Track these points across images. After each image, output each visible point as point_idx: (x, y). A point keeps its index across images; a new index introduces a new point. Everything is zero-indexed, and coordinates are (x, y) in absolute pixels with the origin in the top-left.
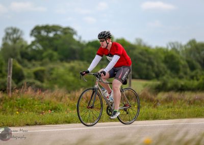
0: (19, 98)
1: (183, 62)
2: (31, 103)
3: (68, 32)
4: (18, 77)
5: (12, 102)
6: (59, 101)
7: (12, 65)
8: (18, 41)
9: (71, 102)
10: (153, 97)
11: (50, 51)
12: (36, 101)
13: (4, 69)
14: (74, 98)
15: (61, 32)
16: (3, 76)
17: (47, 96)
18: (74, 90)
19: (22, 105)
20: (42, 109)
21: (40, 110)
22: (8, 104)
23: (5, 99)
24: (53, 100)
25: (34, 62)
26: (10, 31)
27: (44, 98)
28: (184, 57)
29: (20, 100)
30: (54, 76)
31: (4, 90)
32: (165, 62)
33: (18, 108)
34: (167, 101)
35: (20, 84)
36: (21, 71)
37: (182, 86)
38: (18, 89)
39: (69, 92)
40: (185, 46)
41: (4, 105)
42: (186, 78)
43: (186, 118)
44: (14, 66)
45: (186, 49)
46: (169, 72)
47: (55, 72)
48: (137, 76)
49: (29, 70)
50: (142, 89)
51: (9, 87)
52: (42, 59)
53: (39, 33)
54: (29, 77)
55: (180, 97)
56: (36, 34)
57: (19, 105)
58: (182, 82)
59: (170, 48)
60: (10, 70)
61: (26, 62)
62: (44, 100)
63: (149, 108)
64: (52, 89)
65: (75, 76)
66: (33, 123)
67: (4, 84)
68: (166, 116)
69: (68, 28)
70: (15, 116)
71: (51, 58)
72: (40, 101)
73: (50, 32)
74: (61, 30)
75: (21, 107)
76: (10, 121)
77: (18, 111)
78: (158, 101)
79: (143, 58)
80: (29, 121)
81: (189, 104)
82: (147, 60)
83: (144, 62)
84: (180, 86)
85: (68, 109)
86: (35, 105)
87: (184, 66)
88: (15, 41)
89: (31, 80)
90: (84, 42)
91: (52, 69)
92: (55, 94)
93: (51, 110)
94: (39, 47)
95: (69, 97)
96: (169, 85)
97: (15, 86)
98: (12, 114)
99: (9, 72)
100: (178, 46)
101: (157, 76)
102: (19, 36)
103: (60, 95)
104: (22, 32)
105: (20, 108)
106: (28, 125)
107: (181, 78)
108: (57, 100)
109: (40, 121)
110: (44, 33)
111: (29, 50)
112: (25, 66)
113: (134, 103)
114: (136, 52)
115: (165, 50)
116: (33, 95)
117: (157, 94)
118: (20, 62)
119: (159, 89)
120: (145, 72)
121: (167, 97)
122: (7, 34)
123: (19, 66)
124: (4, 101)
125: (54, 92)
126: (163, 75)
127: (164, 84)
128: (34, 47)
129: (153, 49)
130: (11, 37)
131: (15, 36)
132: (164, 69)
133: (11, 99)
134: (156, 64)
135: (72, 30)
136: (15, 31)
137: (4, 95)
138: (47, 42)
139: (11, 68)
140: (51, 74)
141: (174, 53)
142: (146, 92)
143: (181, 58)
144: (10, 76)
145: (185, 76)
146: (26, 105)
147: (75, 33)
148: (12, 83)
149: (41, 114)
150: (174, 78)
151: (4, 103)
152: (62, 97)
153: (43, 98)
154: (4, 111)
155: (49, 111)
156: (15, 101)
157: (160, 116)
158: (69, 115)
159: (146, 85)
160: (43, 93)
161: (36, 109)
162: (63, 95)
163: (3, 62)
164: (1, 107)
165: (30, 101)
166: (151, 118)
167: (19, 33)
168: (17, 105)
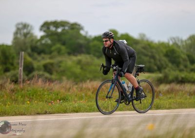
0: (29, 88)
1: (184, 56)
3: (76, 27)
4: (29, 69)
5: (23, 92)
7: (23, 58)
8: (28, 36)
9: (79, 93)
10: (155, 88)
11: (58, 45)
12: (45, 91)
13: (15, 61)
14: (82, 89)
15: (69, 27)
16: (14, 69)
17: (56, 87)
18: (83, 80)
19: (33, 96)
21: (50, 100)
22: (19, 94)
23: (17, 90)
24: (61, 91)
25: (43, 55)
26: (20, 26)
27: (54, 89)
28: (185, 51)
29: (30, 91)
30: (62, 69)
31: (16, 81)
32: (166, 55)
33: (29, 98)
34: (168, 92)
35: (31, 75)
36: (31, 63)
37: (182, 78)
38: (28, 80)
39: (76, 84)
40: (186, 41)
41: (16, 95)
42: (187, 71)
43: (186, 108)
44: (25, 59)
45: (186, 44)
46: (170, 65)
47: (63, 65)
49: (39, 63)
51: (20, 78)
52: (51, 53)
53: (48, 28)
54: (39, 69)
55: (181, 88)
56: (44, 29)
57: (30, 96)
58: (183, 75)
59: (171, 43)
60: (21, 63)
61: (36, 55)
62: (53, 91)
64: (60, 80)
65: (82, 68)
66: (44, 112)
67: (15, 75)
68: (167, 106)
69: (75, 24)
70: (25, 106)
71: (59, 52)
72: (50, 92)
73: (58, 27)
74: (69, 25)
75: (31, 97)
76: (22, 110)
77: (29, 101)
78: (160, 92)
79: (146, 52)
80: (39, 110)
81: (190, 95)
82: (150, 54)
83: (146, 55)
84: (180, 79)
85: (76, 99)
86: (45, 95)
87: (184, 60)
88: (26, 35)
89: (41, 73)
90: (90, 36)
91: (61, 62)
92: (64, 85)
93: (60, 100)
94: (49, 42)
95: (76, 88)
96: (171, 78)
97: (26, 78)
98: (23, 104)
100: (179, 41)
101: (160, 69)
102: (30, 30)
103: (68, 86)
104: (31, 27)
105: (31, 98)
106: (38, 114)
107: (181, 71)
108: (66, 91)
109: (50, 111)
110: (53, 28)
111: (39, 44)
112: (35, 59)
114: (139, 47)
115: (167, 45)
116: (43, 86)
117: (159, 86)
118: (30, 55)
119: (160, 81)
121: (169, 89)
122: (18, 29)
123: (29, 59)
124: (15, 92)
125: (62, 84)
126: (165, 68)
127: (166, 77)
128: (43, 42)
129: (156, 44)
130: (22, 32)
131: (25, 31)
132: (165, 62)
134: (157, 57)
135: (79, 25)
136: (25, 26)
137: (16, 86)
138: (56, 37)
139: (23, 61)
140: (60, 66)
141: (175, 48)
143: (182, 52)
144: (21, 69)
145: (185, 69)
146: (36, 95)
147: (82, 28)
148: (23, 75)
149: (50, 104)
150: (175, 70)
151: (15, 93)
152: (70, 88)
153: (52, 89)
154: (16, 100)
155: (58, 101)
156: (26, 92)
157: (162, 106)
158: (76, 105)
159: (149, 77)
160: (52, 85)
161: (46, 99)
162: (71, 86)
163: (15, 55)
164: (13, 97)
165: (40, 92)
166: (154, 108)
167: (29, 28)
168: (28, 95)
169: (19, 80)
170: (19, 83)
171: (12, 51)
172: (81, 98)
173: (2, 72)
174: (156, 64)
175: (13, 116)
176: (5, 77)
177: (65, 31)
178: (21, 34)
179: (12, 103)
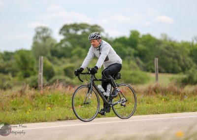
0: (50, 94)
2: (62, 99)
3: (95, 29)
4: (49, 74)
5: (44, 97)
7: (42, 63)
8: (47, 40)
10: (180, 90)
11: (78, 48)
12: (66, 96)
13: (35, 67)
15: (89, 29)
16: (35, 74)
19: (54, 101)
22: (39, 100)
23: (37, 96)
24: (83, 95)
25: (63, 59)
26: (40, 30)
29: (51, 96)
31: (36, 87)
32: (191, 55)
33: (49, 104)
34: (194, 93)
35: (51, 80)
36: (51, 68)
38: (49, 86)
41: (36, 101)
44: (44, 64)
46: (195, 65)
48: (163, 70)
49: (59, 66)
50: (169, 82)
51: (40, 84)
53: (68, 31)
54: (59, 74)
56: (64, 32)
57: (50, 101)
59: (195, 42)
60: (41, 68)
61: (56, 59)
63: (176, 101)
66: (65, 118)
67: (35, 81)
68: (193, 108)
69: (96, 26)
70: (46, 112)
71: (80, 55)
73: (77, 30)
74: (89, 27)
75: (52, 102)
76: (43, 117)
77: (50, 106)
78: (185, 94)
79: (169, 52)
80: (60, 116)
82: (173, 54)
83: (170, 56)
86: (66, 101)
88: (45, 39)
89: (62, 77)
90: (111, 38)
93: (81, 105)
94: (68, 44)
96: (195, 78)
97: (46, 83)
98: (44, 110)
99: (40, 70)
101: (184, 70)
102: (49, 34)
104: (51, 30)
105: (51, 104)
106: (59, 120)
109: (71, 116)
110: (72, 31)
111: (58, 48)
112: (55, 63)
113: (161, 96)
114: (162, 47)
115: (191, 44)
116: (64, 91)
117: (183, 87)
118: (50, 60)
119: (185, 82)
120: (171, 66)
121: (194, 90)
122: (38, 33)
123: (49, 63)
124: (36, 98)
126: (189, 69)
127: (191, 78)
128: (63, 45)
129: (179, 43)
130: (41, 35)
131: (45, 35)
132: (190, 62)
133: (43, 95)
134: (181, 57)
135: (99, 27)
136: (45, 30)
137: (36, 92)
138: (75, 40)
139: (42, 66)
142: (173, 85)
144: (41, 74)
146: (57, 100)
147: (102, 30)
148: (43, 80)
151: (36, 99)
154: (36, 107)
156: (47, 97)
157: (187, 109)
159: (173, 78)
161: (67, 104)
163: (35, 60)
164: (33, 103)
165: (61, 97)
166: (179, 110)
167: (49, 32)
168: (49, 101)
169: (39, 86)
170: (39, 88)
171: (32, 56)
173: (22, 78)
174: (180, 65)
175: (34, 122)
176: (25, 83)
177: (85, 34)
179: (33, 110)
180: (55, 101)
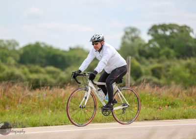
2: (149, 99)
3: (184, 30)
4: (137, 74)
5: (131, 96)
6: (176, 97)
7: (130, 63)
8: (136, 40)
9: (188, 98)
11: (167, 49)
12: (153, 97)
14: (191, 94)
15: (178, 30)
17: (164, 92)
18: (191, 85)
20: (160, 105)
21: (158, 106)
24: (170, 96)
25: (151, 59)
26: (129, 30)
27: (162, 94)
30: (170, 73)
35: (138, 80)
36: (139, 68)
38: (137, 86)
39: (186, 88)
44: (132, 64)
47: (171, 69)
49: (146, 67)
51: (127, 83)
52: (159, 56)
53: (156, 31)
54: (147, 74)
56: (153, 32)
61: (144, 59)
62: (162, 96)
64: (169, 85)
65: (191, 72)
66: (151, 118)
69: (186, 26)
71: (168, 55)
72: (158, 97)
73: (167, 30)
74: (178, 28)
77: (137, 107)
80: (147, 116)
85: (185, 105)
86: (153, 101)
88: (133, 40)
89: (149, 77)
91: (169, 66)
92: (172, 90)
93: (168, 106)
94: (157, 45)
95: (186, 93)
97: (134, 83)
103: (177, 91)
104: (140, 32)
106: (146, 120)
108: (174, 96)
109: (158, 116)
110: (160, 32)
111: (146, 49)
112: (143, 63)
116: (151, 91)
118: (138, 60)
122: (127, 33)
123: (137, 63)
125: (169, 90)
128: (151, 46)
130: (130, 36)
131: (133, 35)
135: (189, 28)
136: (133, 30)
139: (130, 65)
140: (168, 71)
144: (128, 73)
147: (192, 31)
148: (130, 79)
149: (159, 110)
152: (179, 93)
153: (159, 95)
155: (166, 106)
158: (185, 111)
160: (161, 90)
161: (154, 104)
162: (180, 91)
165: (148, 97)
167: (137, 33)
168: (136, 101)
169: (127, 85)
172: (190, 104)
177: (174, 35)
178: (128, 38)
180: (143, 101)
